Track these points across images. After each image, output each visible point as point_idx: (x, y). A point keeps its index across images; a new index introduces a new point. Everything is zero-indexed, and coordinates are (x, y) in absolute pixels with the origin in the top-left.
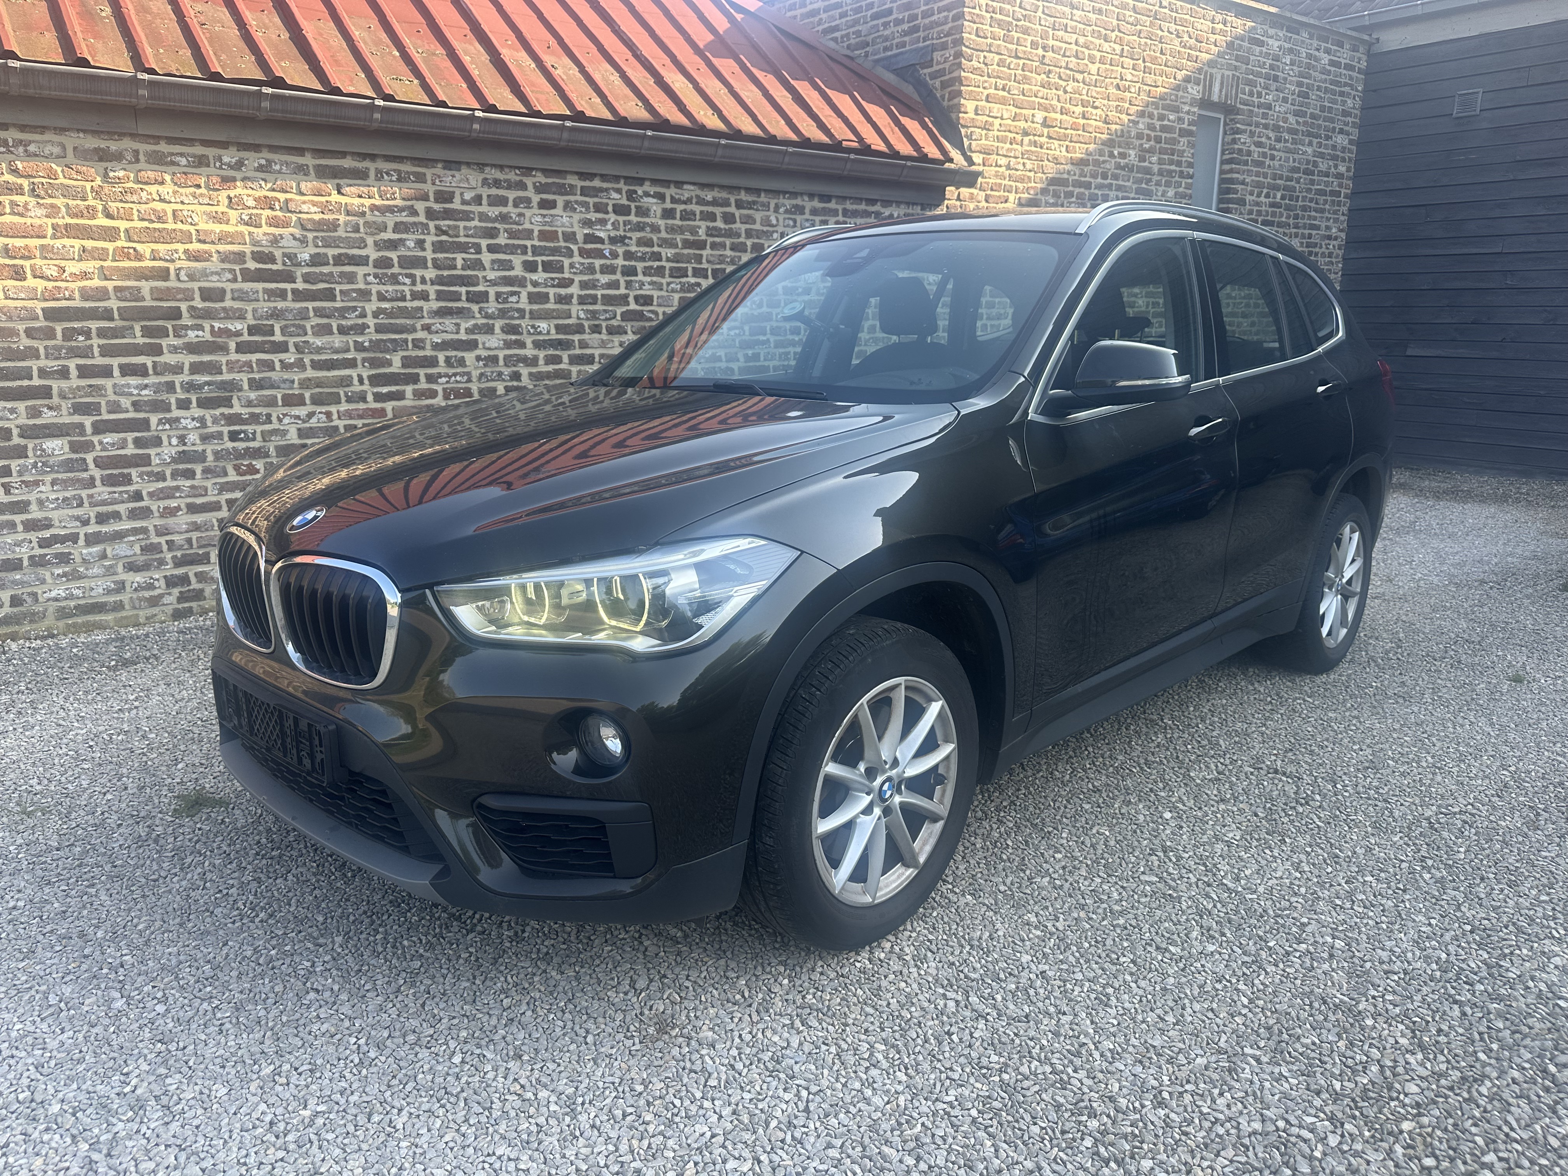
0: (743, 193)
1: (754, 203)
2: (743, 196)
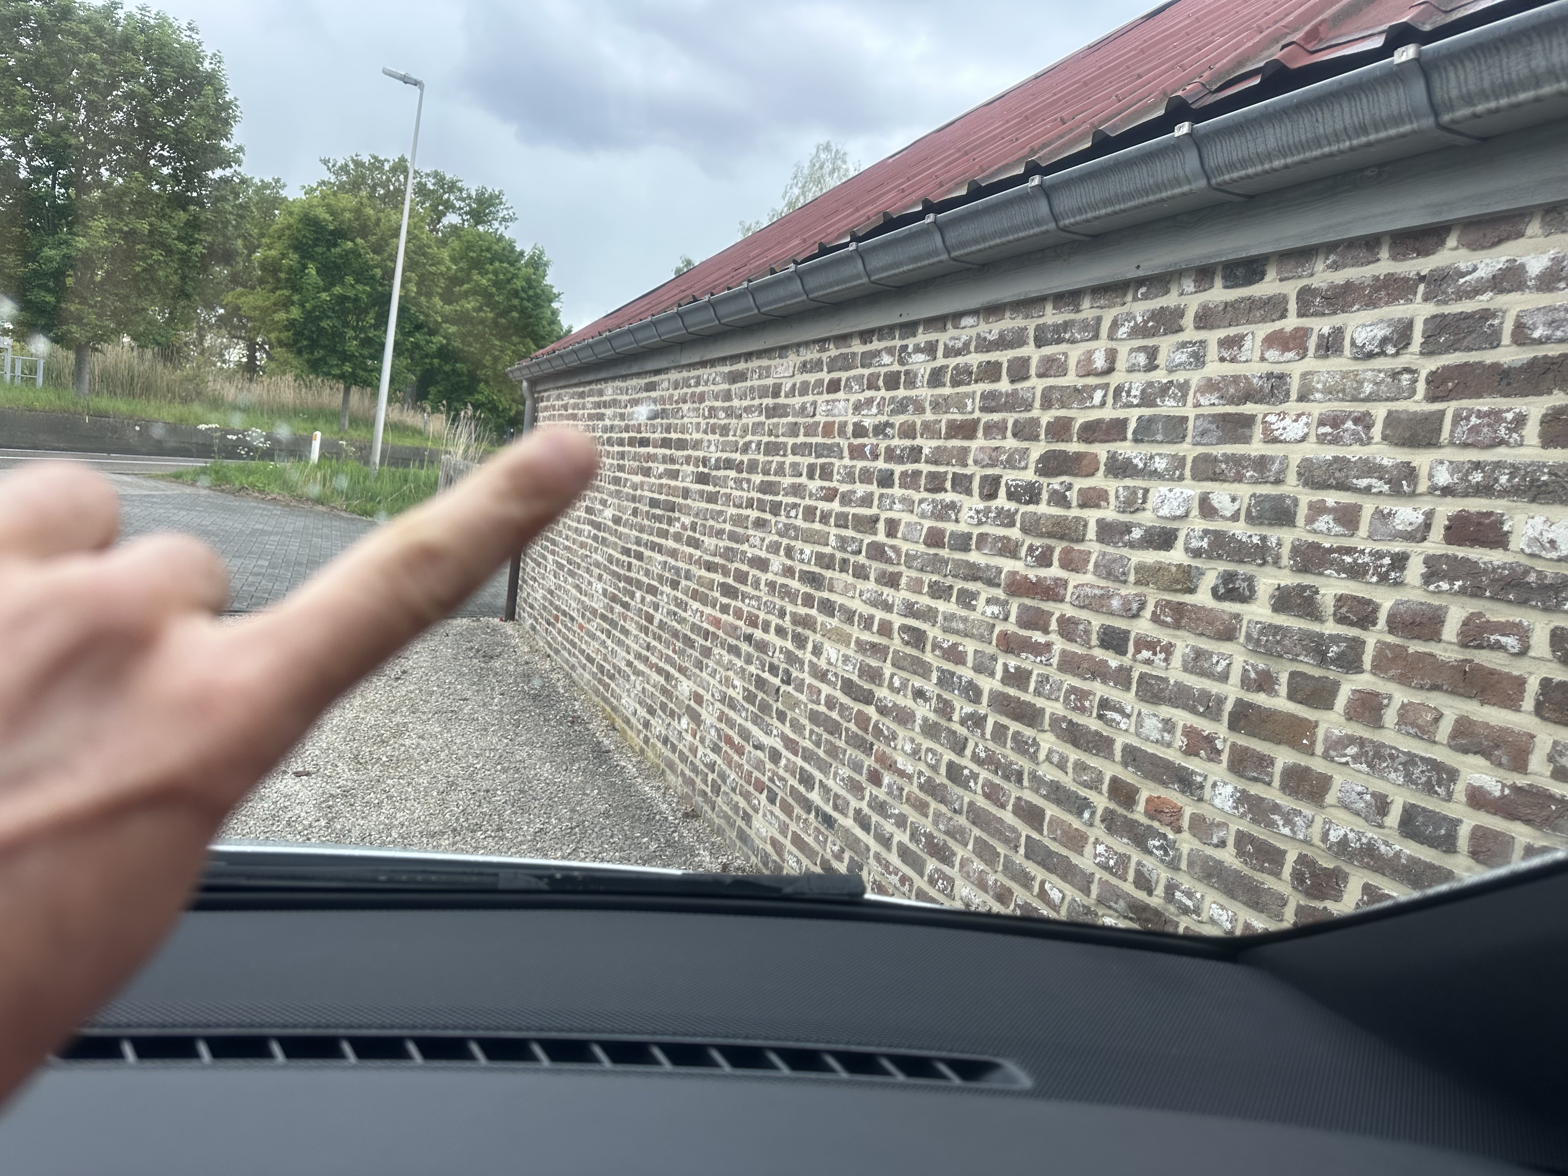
0: (1049, 308)
1: (1067, 326)
2: (1051, 316)
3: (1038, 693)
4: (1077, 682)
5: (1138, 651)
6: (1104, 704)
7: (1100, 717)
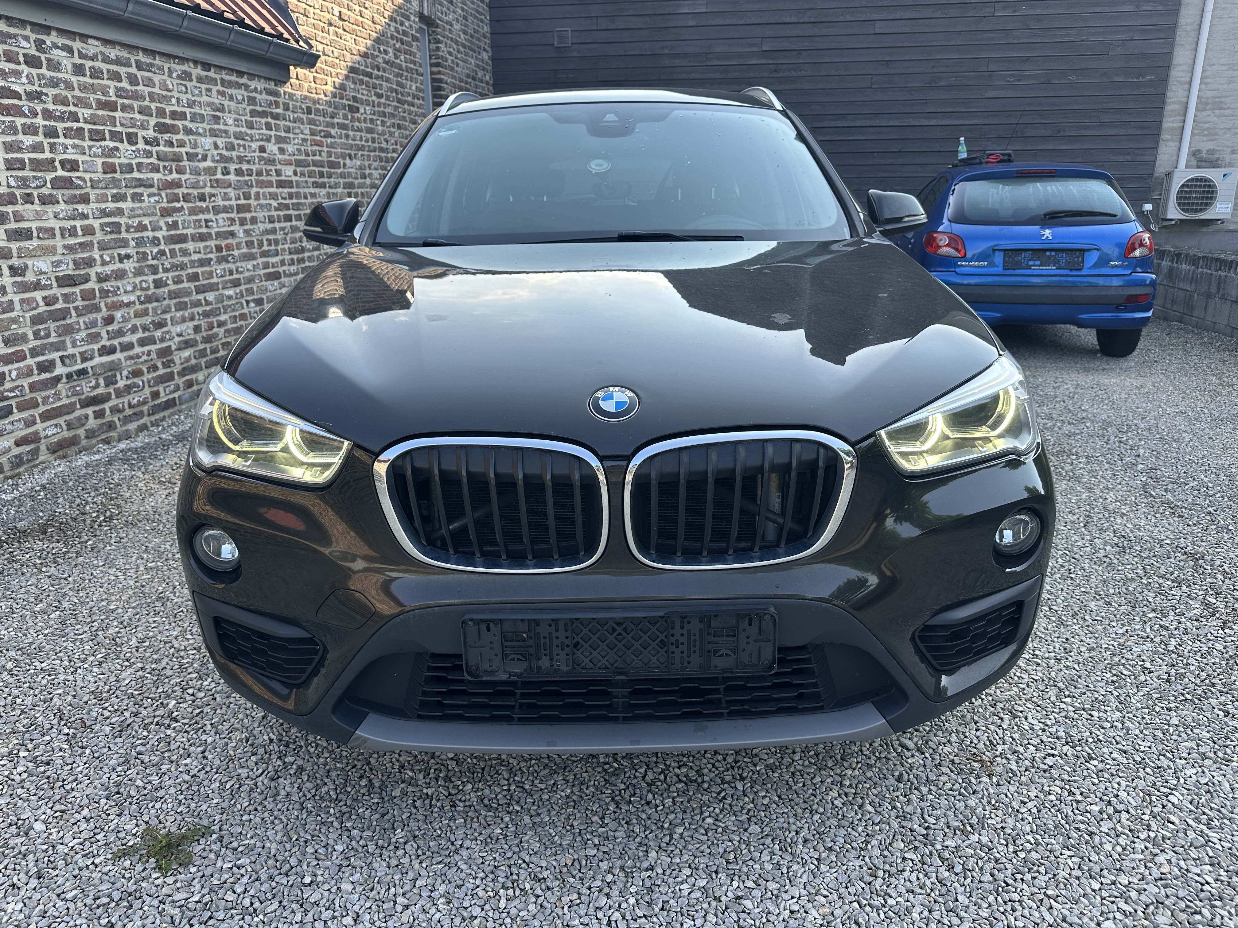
0: (141, 54)
1: (152, 65)
2: (141, 57)
3: (183, 228)
4: (195, 218)
5: (210, 198)
6: (207, 221)
7: (207, 226)
